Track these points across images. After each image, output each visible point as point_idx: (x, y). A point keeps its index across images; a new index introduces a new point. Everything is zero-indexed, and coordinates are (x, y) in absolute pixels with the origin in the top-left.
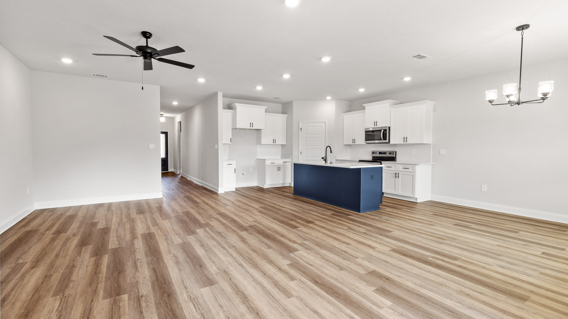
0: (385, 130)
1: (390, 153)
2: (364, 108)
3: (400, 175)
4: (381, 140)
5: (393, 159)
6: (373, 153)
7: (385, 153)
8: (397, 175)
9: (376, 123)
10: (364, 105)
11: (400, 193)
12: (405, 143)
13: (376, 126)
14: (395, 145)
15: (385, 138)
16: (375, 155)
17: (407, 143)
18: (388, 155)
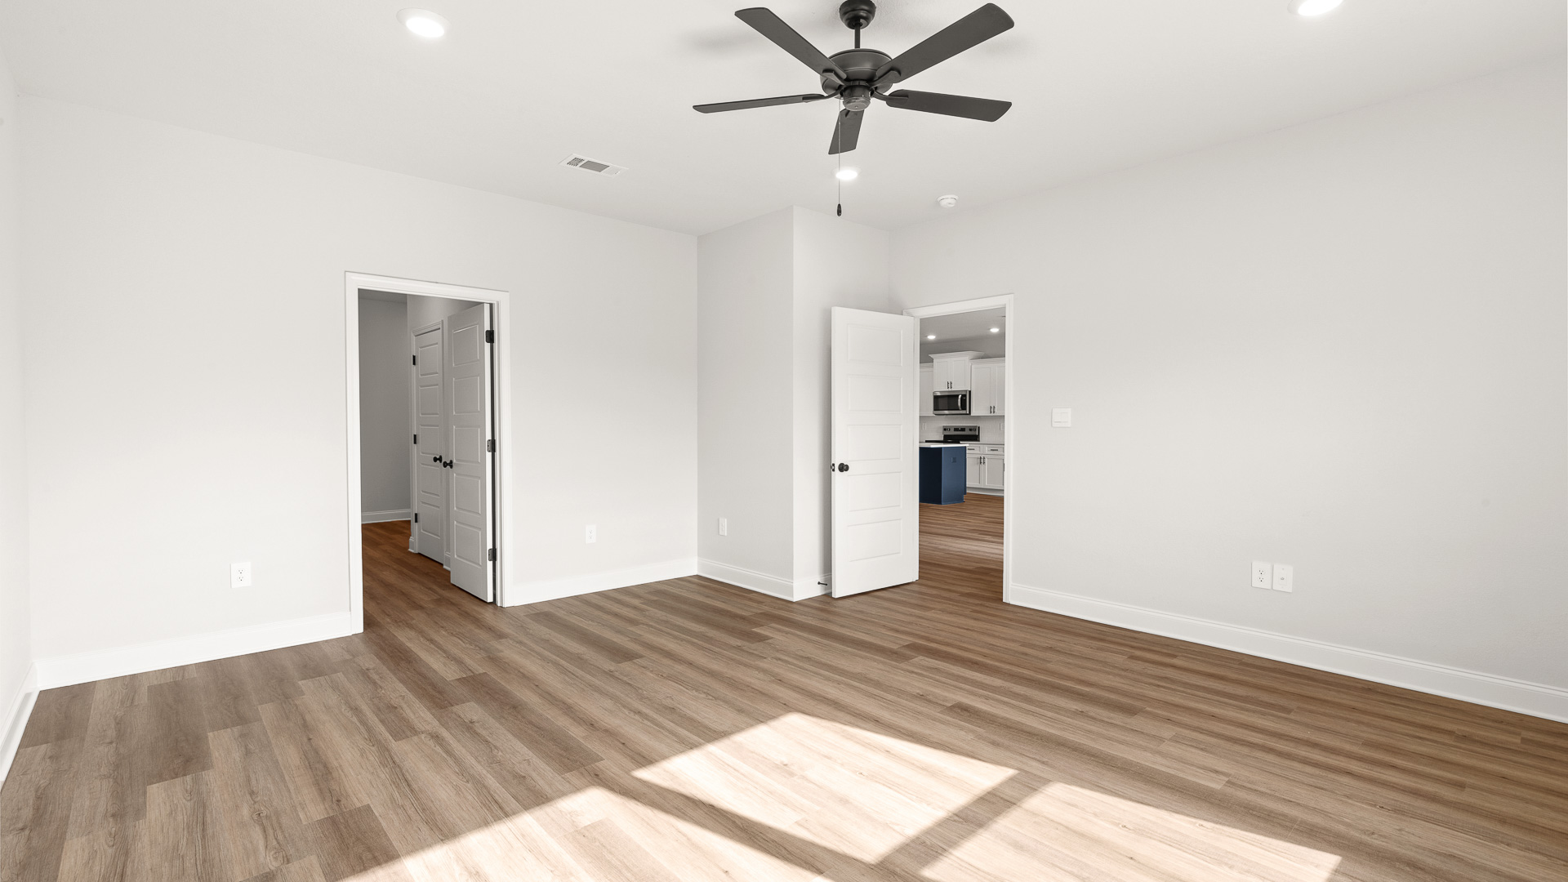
0: (965, 396)
1: (970, 430)
2: (931, 361)
3: (986, 460)
4: (958, 410)
5: (975, 438)
6: (945, 430)
7: (963, 429)
8: (981, 461)
9: (950, 384)
10: (931, 356)
11: (987, 485)
12: (992, 414)
13: (950, 390)
14: (978, 418)
15: (964, 407)
16: (947, 433)
17: (995, 414)
18: (967, 432)
